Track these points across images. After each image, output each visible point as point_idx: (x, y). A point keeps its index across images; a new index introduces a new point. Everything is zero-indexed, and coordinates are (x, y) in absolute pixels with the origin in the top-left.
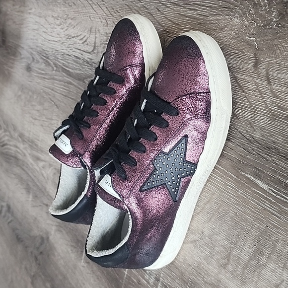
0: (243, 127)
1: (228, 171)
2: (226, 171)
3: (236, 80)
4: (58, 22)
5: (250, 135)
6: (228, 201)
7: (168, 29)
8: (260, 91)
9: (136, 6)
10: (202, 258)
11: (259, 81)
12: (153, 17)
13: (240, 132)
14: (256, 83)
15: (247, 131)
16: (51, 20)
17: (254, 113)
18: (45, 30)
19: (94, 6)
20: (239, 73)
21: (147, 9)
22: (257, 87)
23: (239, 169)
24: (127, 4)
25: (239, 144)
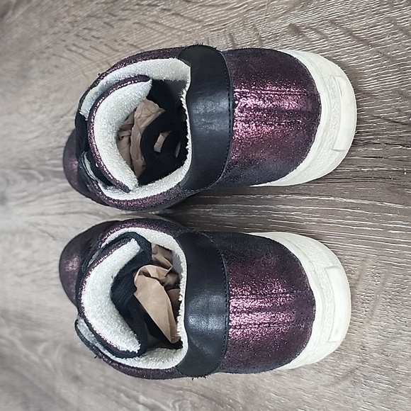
0: (390, 107)
1: (382, 202)
2: (378, 204)
3: (351, 34)
4: (37, 107)
5: (406, 114)
6: (399, 260)
7: (209, 21)
8: (402, 29)
9: (152, 16)
10: (375, 401)
11: (396, 14)
12: (182, 16)
13: (385, 119)
14: (391, 20)
15: (399, 110)
16: (26, 109)
17: (403, 72)
18: (19, 129)
19: (86, 54)
20: (352, 20)
21: (169, 10)
22: (395, 24)
23: (404, 187)
24: (136, 21)
25: (390, 142)
